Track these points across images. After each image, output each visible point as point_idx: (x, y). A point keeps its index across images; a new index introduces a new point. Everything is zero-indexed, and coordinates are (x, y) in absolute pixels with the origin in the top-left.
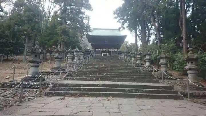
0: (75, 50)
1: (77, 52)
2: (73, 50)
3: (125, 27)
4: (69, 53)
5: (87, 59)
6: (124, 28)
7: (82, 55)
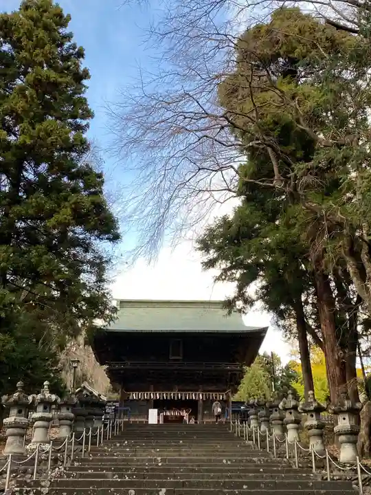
0: (39, 396)
1: (47, 405)
2: (30, 398)
3: (254, 297)
4: (14, 412)
5: (87, 438)
6: (249, 302)
7: (68, 422)
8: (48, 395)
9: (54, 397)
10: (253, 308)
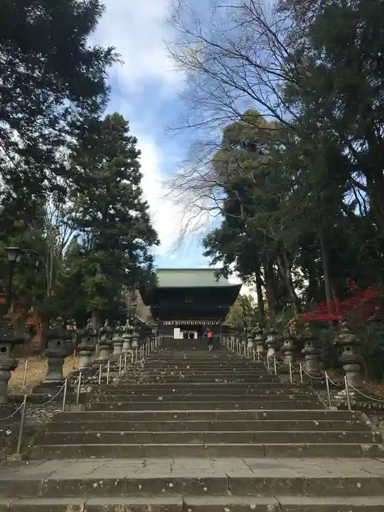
0: (125, 327)
8: (129, 326)
9: (132, 327)
10: (232, 275)
